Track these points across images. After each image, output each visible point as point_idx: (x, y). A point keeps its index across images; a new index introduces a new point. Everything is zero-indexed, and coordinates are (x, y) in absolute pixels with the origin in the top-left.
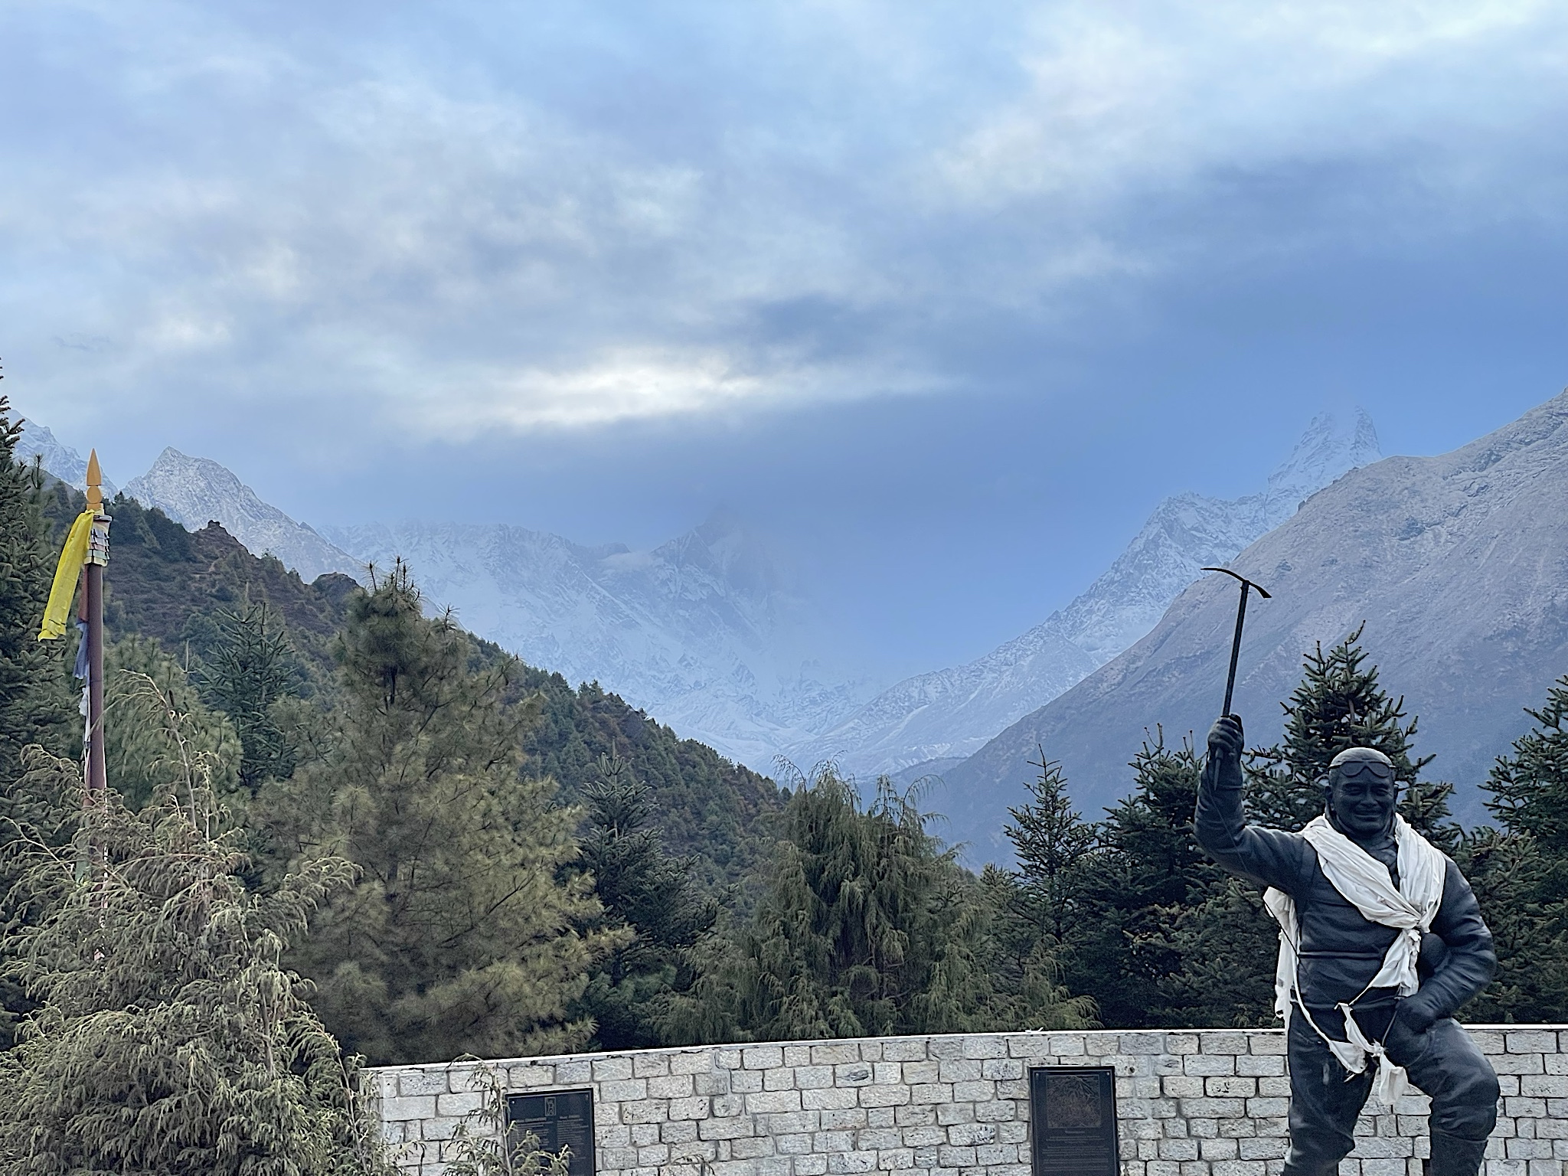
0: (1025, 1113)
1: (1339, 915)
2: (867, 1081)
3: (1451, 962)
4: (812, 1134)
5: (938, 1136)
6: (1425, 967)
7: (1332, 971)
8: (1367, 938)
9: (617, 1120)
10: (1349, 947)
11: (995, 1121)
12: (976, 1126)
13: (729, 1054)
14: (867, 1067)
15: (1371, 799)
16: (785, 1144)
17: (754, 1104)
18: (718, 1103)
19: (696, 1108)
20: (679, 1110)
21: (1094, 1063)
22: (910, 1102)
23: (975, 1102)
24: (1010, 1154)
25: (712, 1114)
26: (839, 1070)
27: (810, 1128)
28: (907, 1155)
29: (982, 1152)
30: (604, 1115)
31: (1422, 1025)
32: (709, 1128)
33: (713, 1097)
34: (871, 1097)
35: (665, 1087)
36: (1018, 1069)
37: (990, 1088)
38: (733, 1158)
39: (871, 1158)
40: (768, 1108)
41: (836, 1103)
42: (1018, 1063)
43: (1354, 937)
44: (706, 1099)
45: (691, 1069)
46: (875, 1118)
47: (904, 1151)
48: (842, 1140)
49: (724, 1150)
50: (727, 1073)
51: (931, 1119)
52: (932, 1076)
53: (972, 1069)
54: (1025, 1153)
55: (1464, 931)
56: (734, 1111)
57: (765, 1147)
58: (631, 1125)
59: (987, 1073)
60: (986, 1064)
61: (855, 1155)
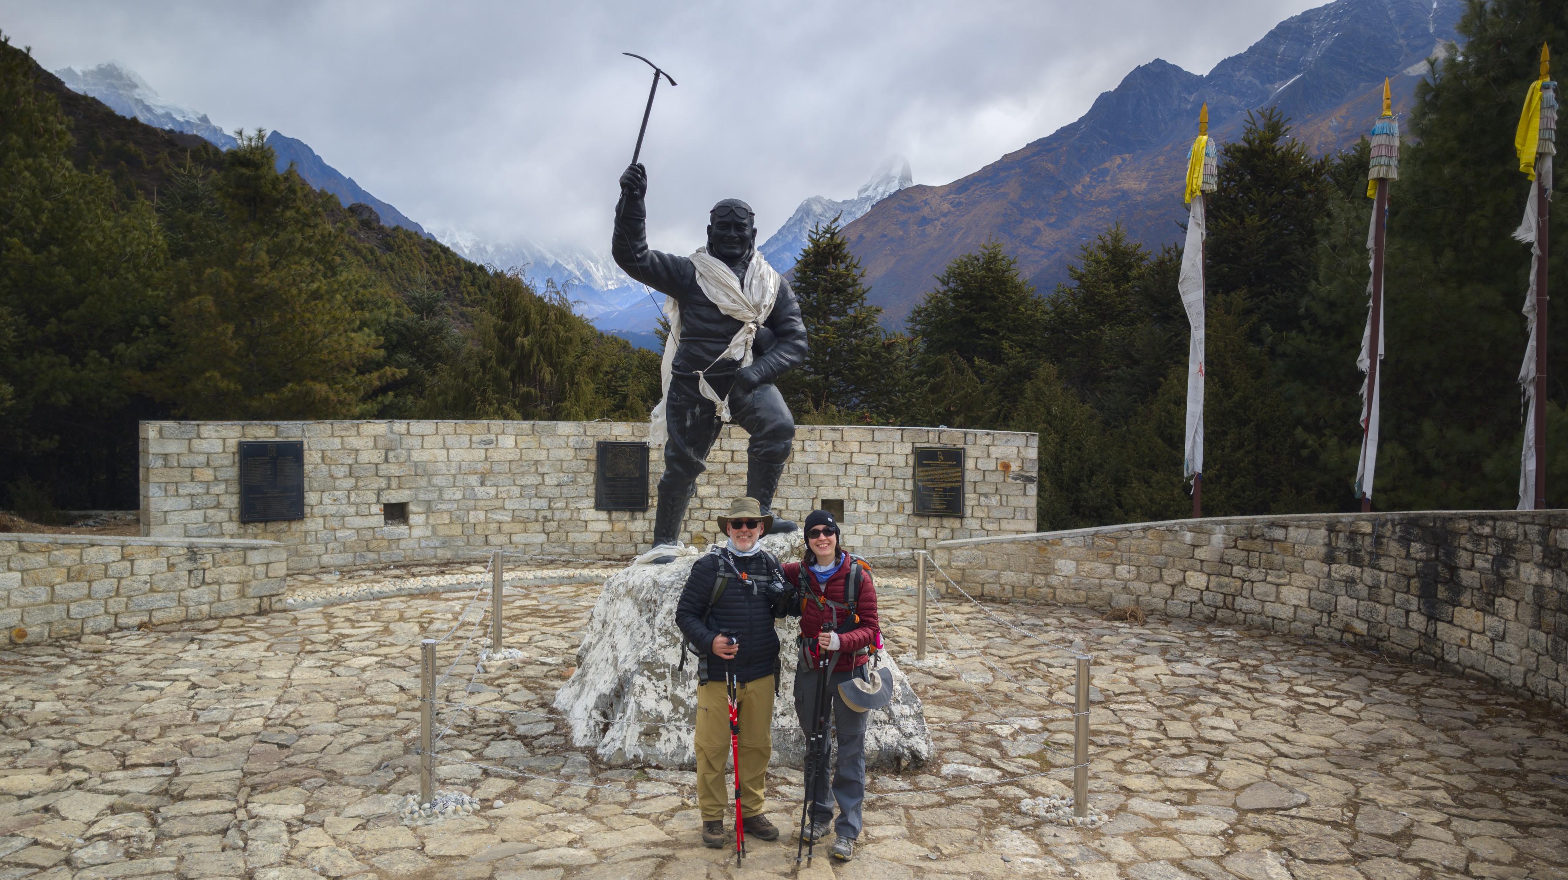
0: (593, 467)
1: (705, 312)
2: (493, 446)
3: (776, 347)
4: (454, 476)
5: (537, 480)
6: (758, 349)
7: (697, 351)
8: (721, 328)
9: (319, 461)
10: (708, 334)
11: (574, 472)
12: (561, 475)
13: (400, 426)
14: (493, 437)
15: (733, 233)
16: (437, 480)
17: (416, 456)
18: (391, 454)
19: (376, 456)
20: (364, 457)
21: (637, 440)
22: (521, 459)
23: (562, 461)
24: (583, 491)
25: (386, 460)
26: (474, 438)
27: (453, 472)
28: (516, 491)
29: (565, 490)
30: (311, 458)
31: (750, 387)
32: (384, 469)
33: (387, 451)
34: (495, 455)
35: (354, 442)
36: (591, 442)
37: (571, 453)
38: (400, 488)
39: (492, 491)
40: (425, 459)
41: (471, 458)
42: (591, 439)
43: (711, 327)
44: (383, 452)
45: (373, 433)
46: (496, 468)
47: (514, 488)
48: (474, 480)
49: (394, 484)
50: (398, 437)
51: (533, 469)
52: (534, 444)
53: (561, 441)
54: (591, 491)
55: (787, 327)
56: (402, 460)
57: (423, 482)
58: (330, 465)
59: (571, 444)
60: (571, 439)
61: (483, 488)
